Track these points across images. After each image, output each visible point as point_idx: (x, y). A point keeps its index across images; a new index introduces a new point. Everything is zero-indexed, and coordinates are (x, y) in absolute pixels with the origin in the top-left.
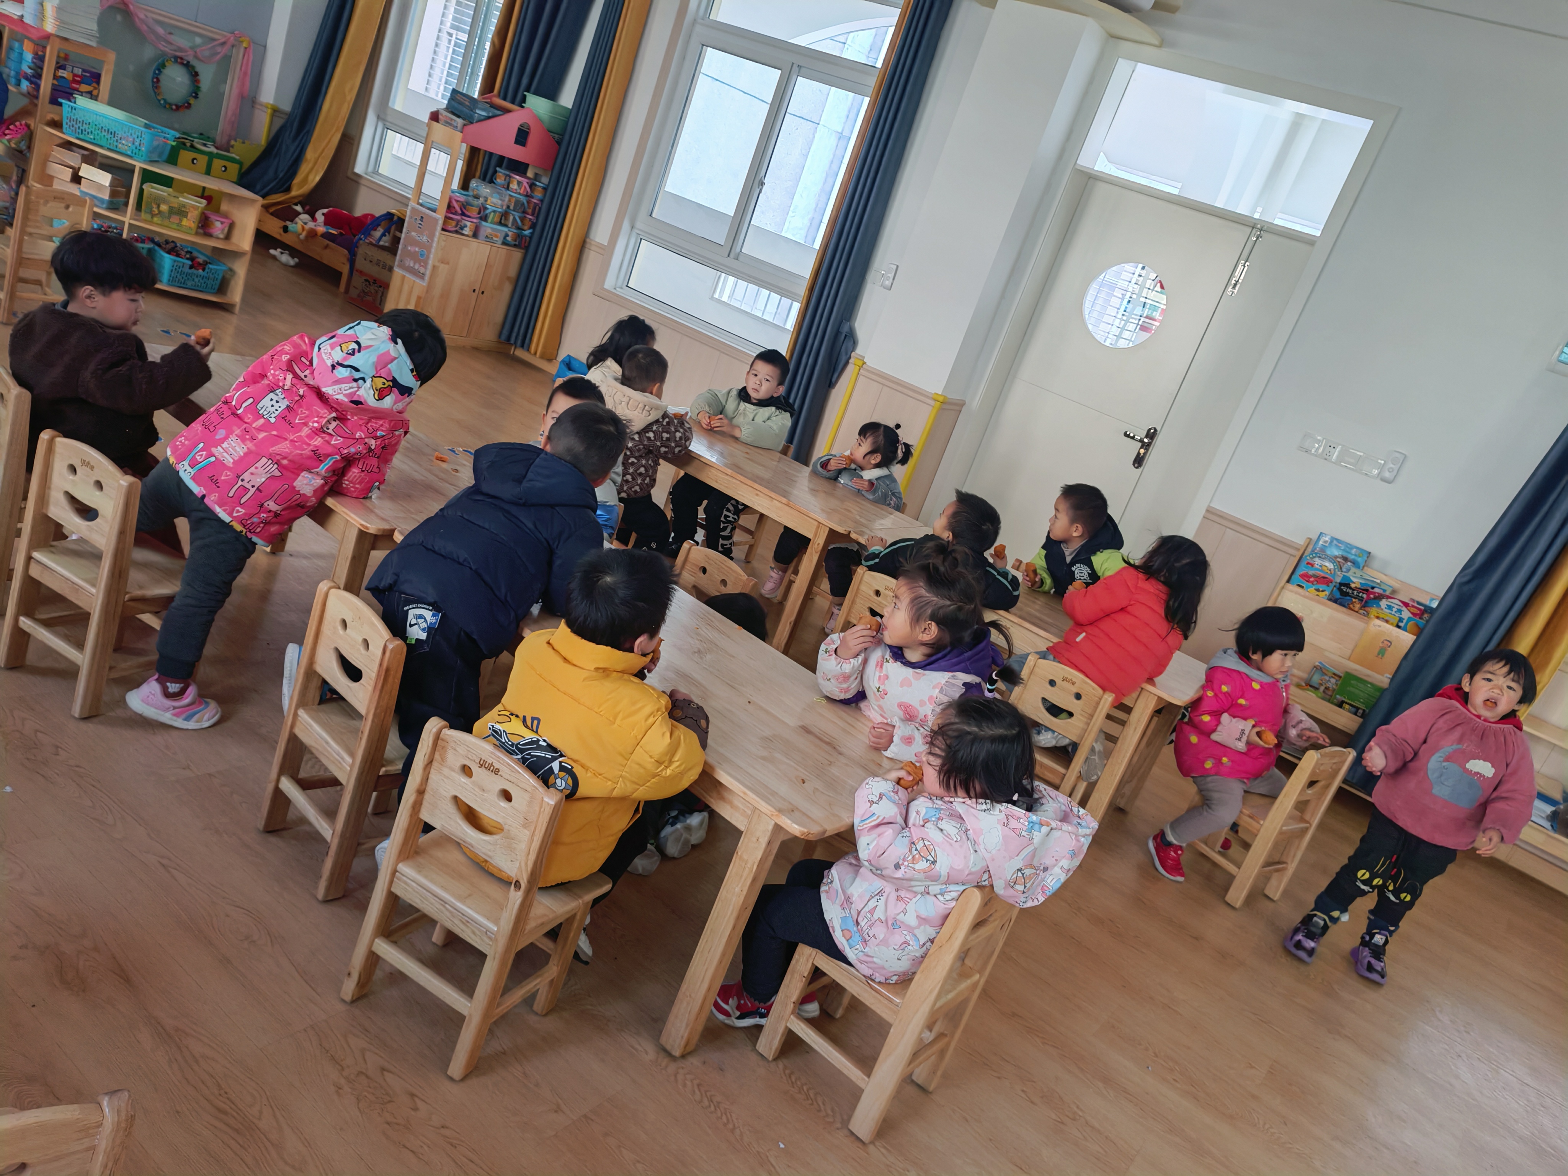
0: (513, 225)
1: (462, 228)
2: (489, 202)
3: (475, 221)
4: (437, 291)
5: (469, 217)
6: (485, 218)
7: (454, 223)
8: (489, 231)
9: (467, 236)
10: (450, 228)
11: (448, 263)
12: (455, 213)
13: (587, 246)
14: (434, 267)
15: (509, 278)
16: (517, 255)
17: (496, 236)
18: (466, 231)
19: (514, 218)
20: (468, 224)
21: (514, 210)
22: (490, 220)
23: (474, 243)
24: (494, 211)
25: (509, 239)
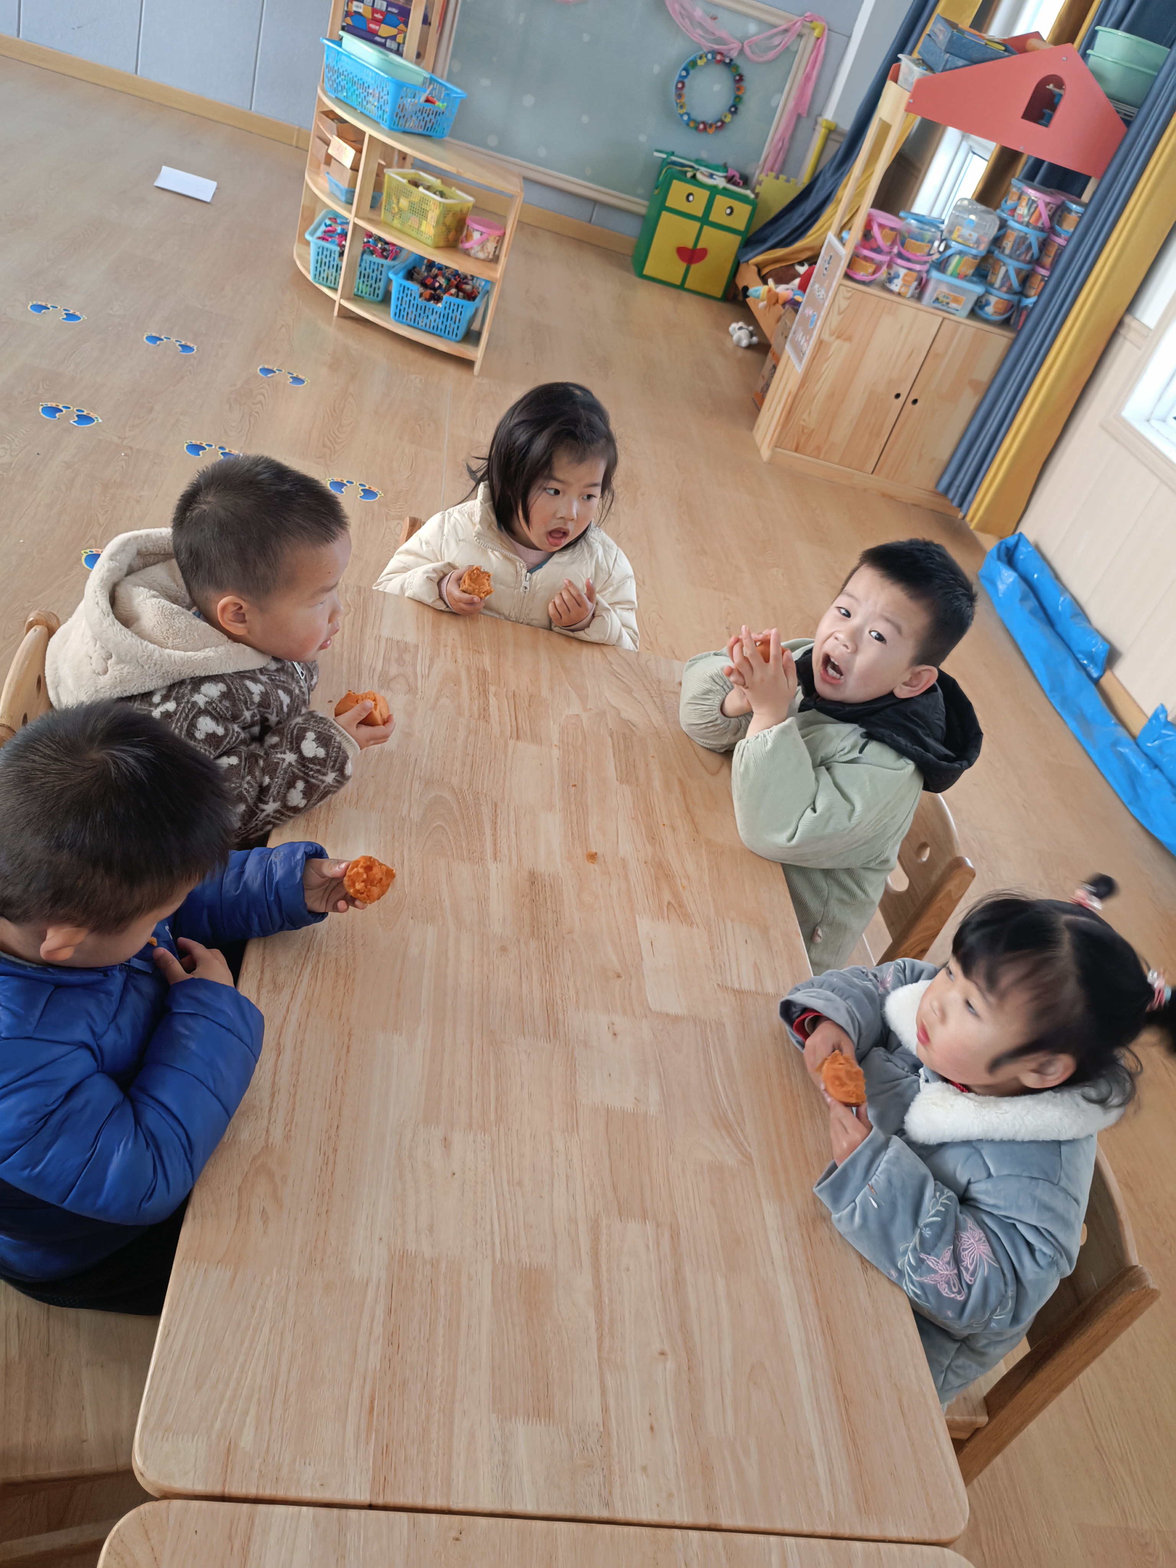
0: (1002, 285)
1: (890, 280)
2: (955, 236)
3: (918, 267)
4: (822, 387)
5: (908, 260)
6: (941, 265)
7: (871, 268)
8: (944, 289)
9: (899, 294)
10: (861, 275)
11: (849, 339)
12: (878, 250)
13: (1123, 332)
14: (820, 342)
15: (973, 383)
16: (999, 339)
17: (956, 300)
18: (896, 286)
19: (1007, 271)
20: (902, 272)
21: (1010, 256)
22: (951, 269)
23: (908, 310)
24: (960, 253)
25: (989, 309)
